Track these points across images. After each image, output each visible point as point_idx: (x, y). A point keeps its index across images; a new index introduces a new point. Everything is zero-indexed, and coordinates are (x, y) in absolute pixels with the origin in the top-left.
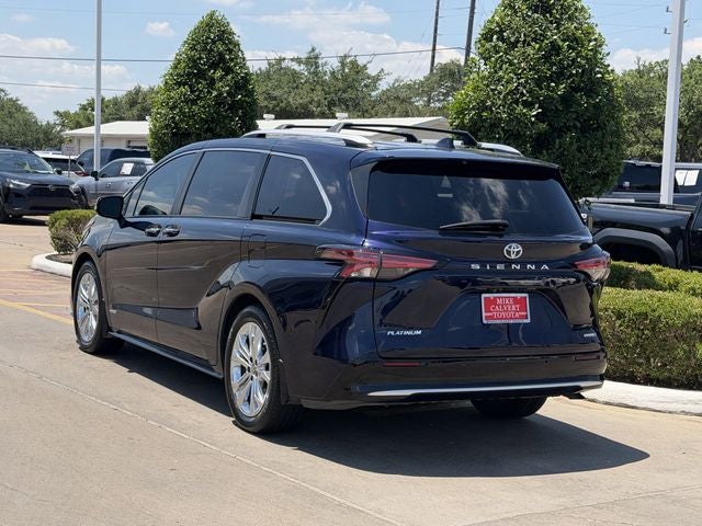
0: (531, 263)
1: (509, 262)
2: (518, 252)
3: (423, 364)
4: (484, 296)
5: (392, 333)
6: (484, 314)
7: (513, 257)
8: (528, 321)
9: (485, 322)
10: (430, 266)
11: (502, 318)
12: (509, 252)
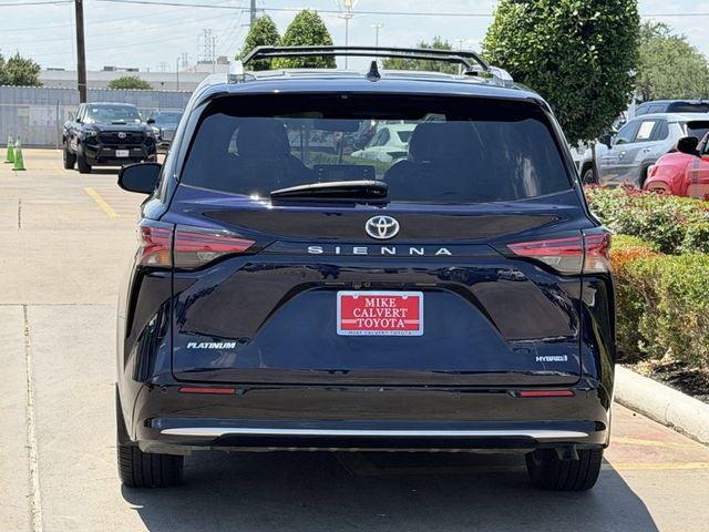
0: (418, 246)
1: (376, 244)
2: (390, 230)
3: (240, 391)
4: (340, 294)
5: (194, 345)
6: (339, 321)
7: (382, 235)
8: (420, 332)
9: (340, 332)
10: (243, 248)
11: (373, 328)
12: (374, 229)
